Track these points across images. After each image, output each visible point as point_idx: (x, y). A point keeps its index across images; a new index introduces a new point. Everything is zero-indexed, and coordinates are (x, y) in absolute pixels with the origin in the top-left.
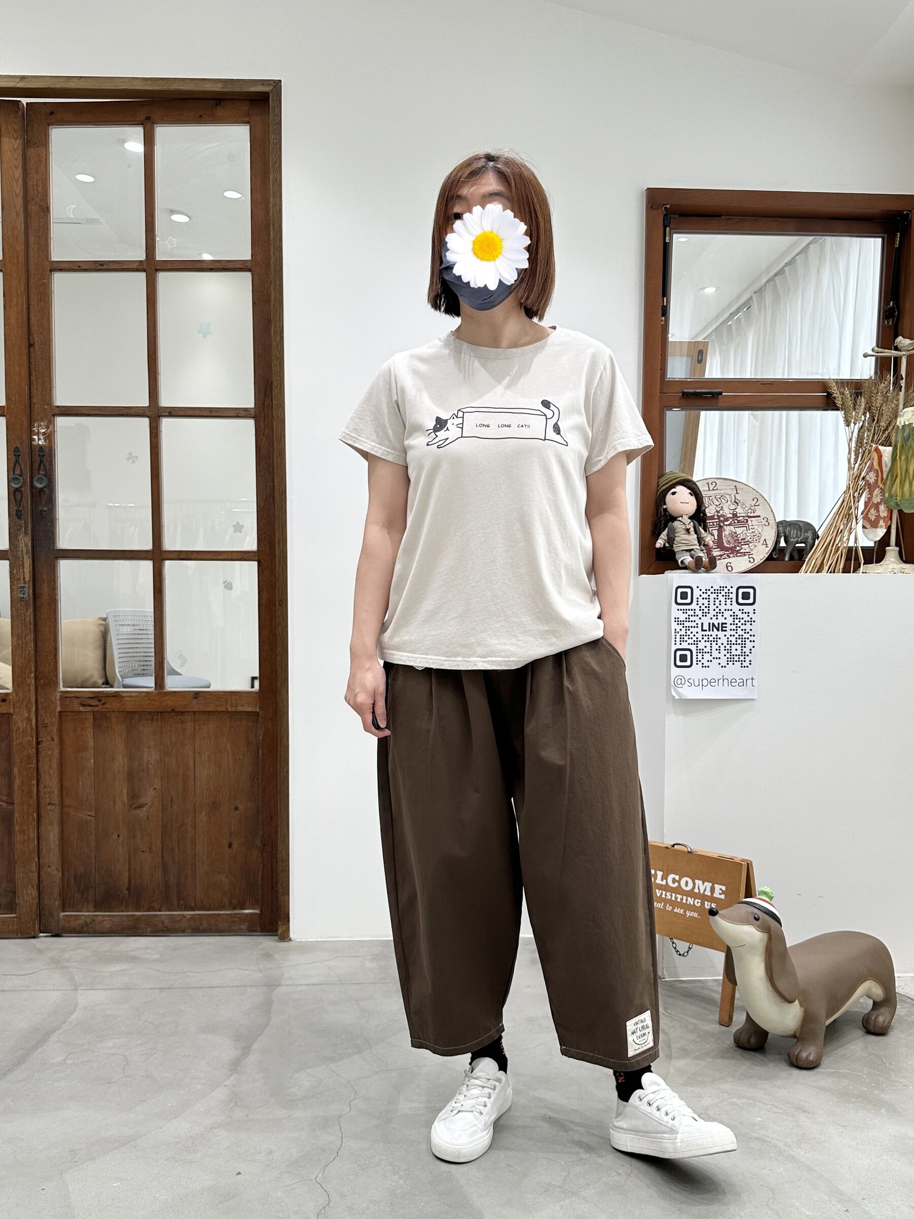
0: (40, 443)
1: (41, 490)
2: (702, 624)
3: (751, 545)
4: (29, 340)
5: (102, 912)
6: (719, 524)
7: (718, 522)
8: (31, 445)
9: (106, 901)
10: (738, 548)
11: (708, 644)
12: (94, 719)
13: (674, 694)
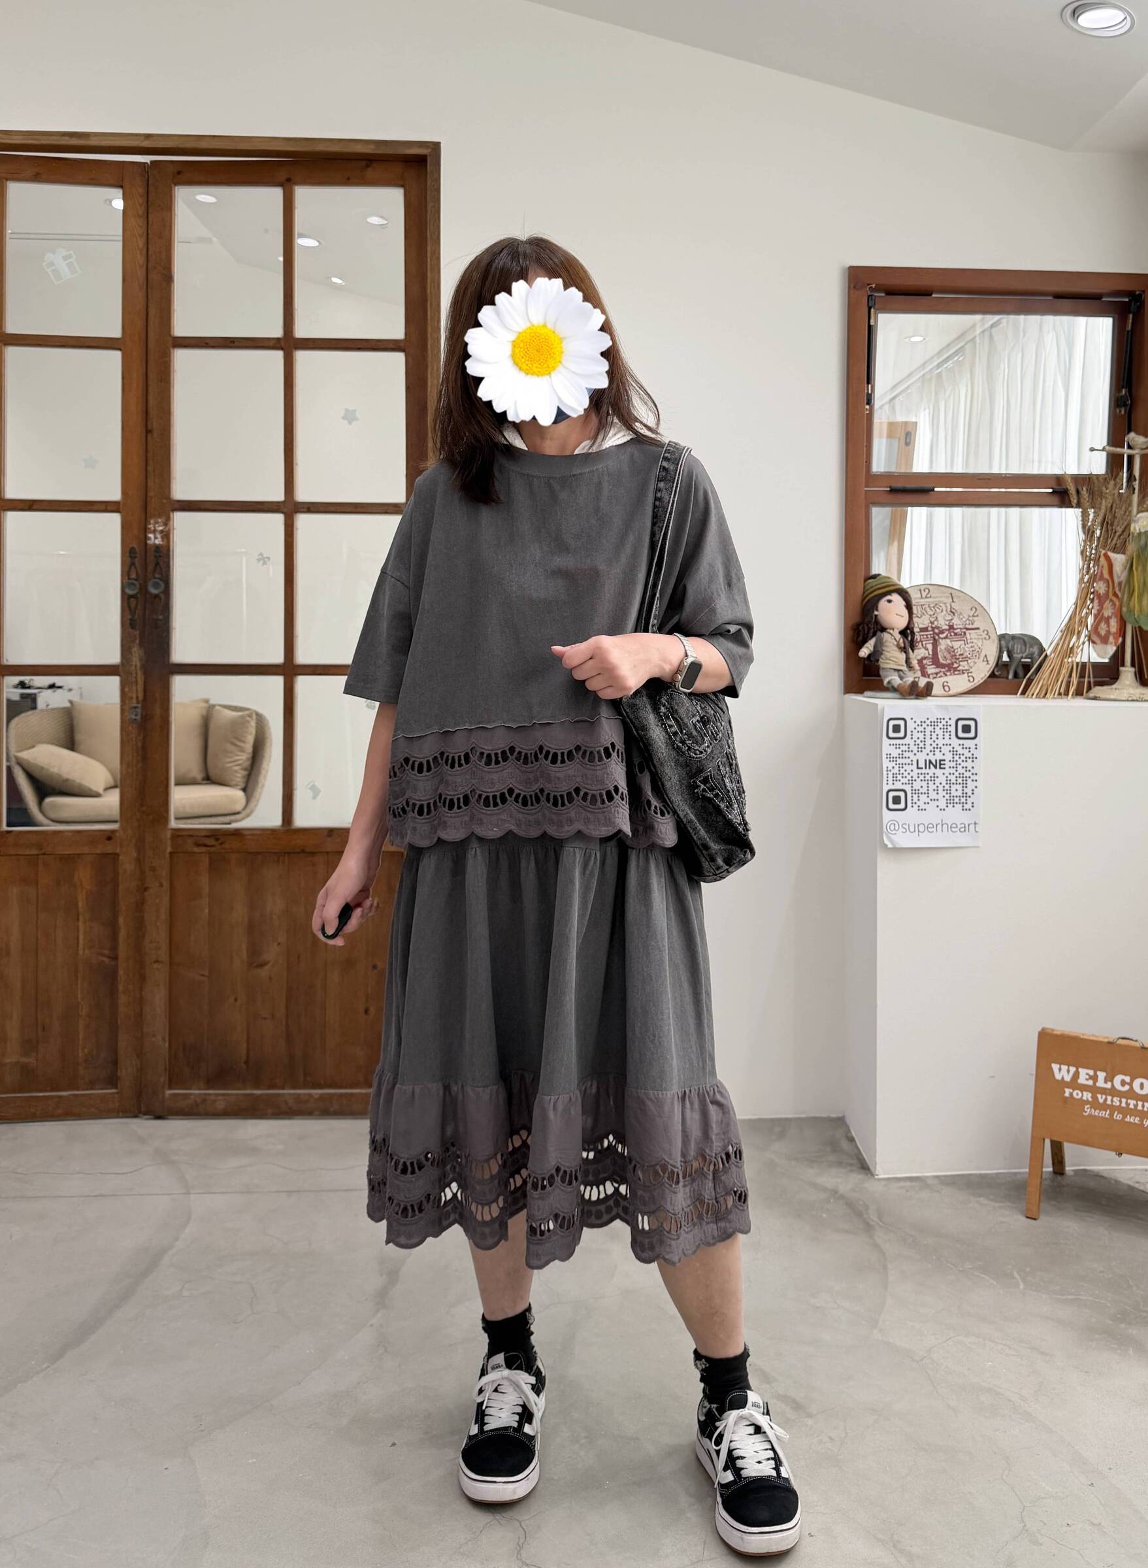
0: (157, 542)
1: (156, 596)
2: (918, 761)
3: (969, 661)
4: (146, 426)
5: (215, 1089)
6: (934, 637)
7: (934, 633)
8: (146, 544)
9: (221, 1077)
10: (955, 665)
11: (924, 784)
12: (211, 863)
13: (886, 841)
